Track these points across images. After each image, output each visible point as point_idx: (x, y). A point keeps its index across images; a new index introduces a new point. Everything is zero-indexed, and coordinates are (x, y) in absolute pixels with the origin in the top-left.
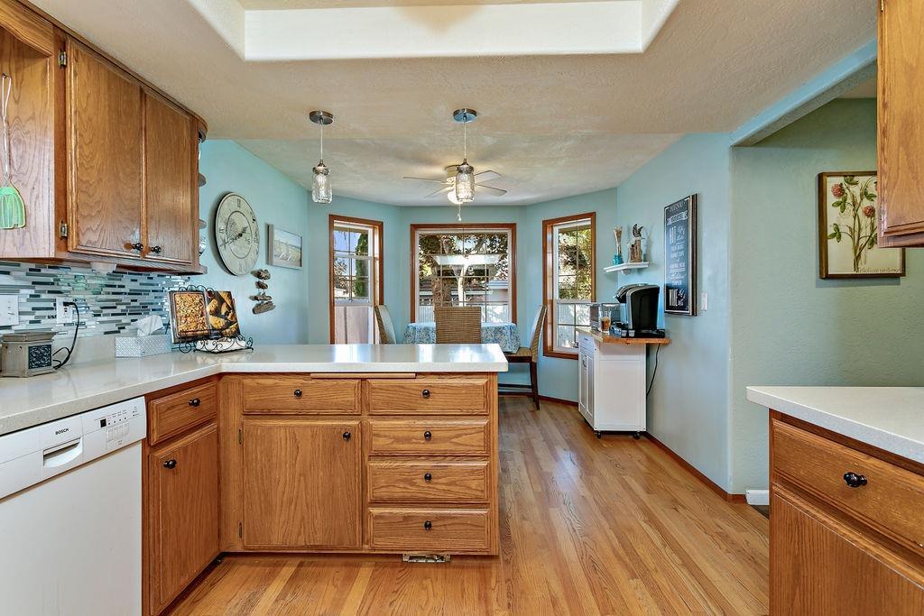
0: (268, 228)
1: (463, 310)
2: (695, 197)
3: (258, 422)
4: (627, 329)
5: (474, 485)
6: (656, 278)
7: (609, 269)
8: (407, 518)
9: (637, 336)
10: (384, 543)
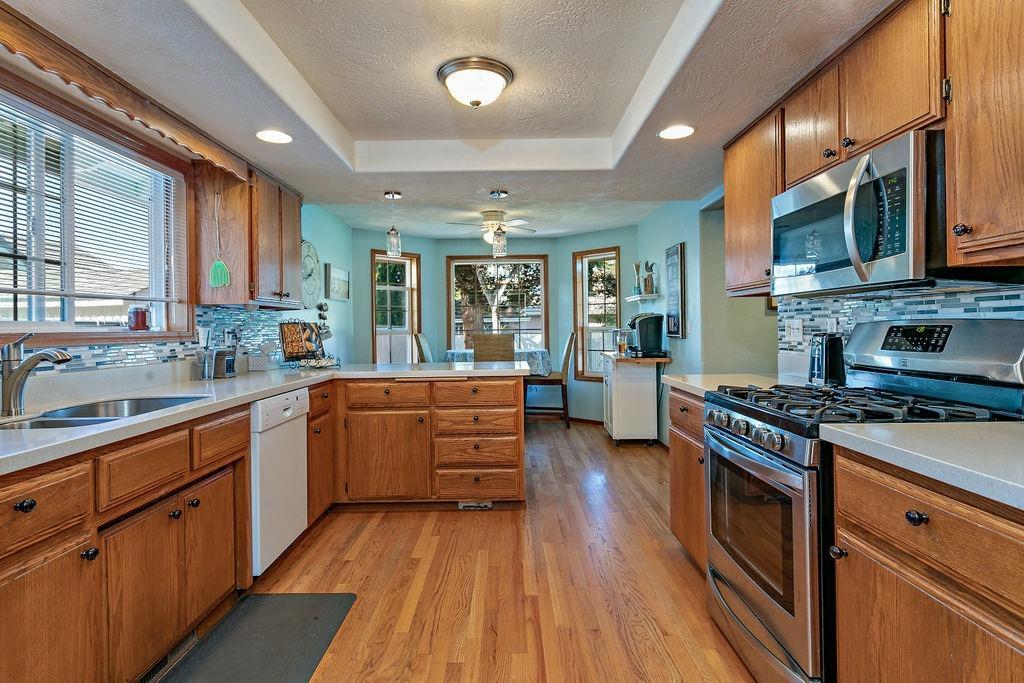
0: (327, 267)
1: (498, 338)
2: (683, 246)
3: (358, 413)
4: (637, 351)
5: (507, 452)
6: (661, 308)
7: (630, 299)
8: (462, 475)
9: (644, 356)
10: (447, 493)
